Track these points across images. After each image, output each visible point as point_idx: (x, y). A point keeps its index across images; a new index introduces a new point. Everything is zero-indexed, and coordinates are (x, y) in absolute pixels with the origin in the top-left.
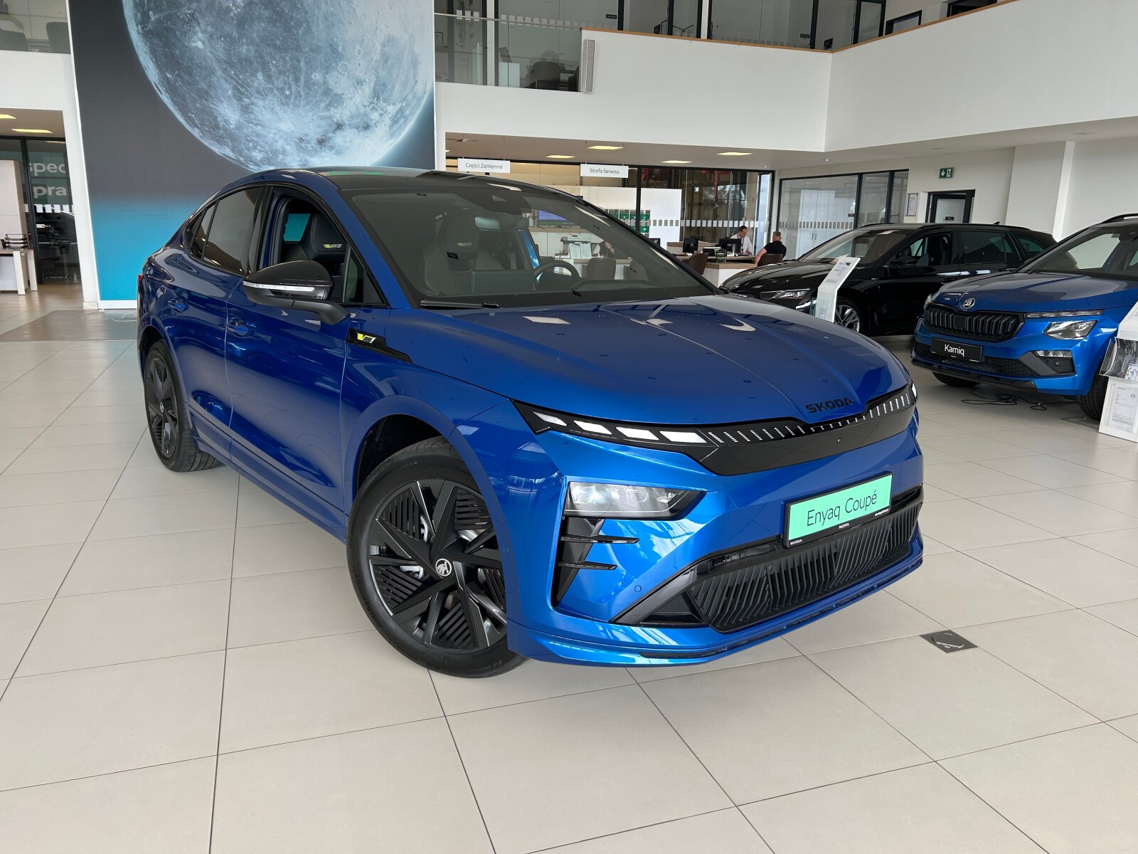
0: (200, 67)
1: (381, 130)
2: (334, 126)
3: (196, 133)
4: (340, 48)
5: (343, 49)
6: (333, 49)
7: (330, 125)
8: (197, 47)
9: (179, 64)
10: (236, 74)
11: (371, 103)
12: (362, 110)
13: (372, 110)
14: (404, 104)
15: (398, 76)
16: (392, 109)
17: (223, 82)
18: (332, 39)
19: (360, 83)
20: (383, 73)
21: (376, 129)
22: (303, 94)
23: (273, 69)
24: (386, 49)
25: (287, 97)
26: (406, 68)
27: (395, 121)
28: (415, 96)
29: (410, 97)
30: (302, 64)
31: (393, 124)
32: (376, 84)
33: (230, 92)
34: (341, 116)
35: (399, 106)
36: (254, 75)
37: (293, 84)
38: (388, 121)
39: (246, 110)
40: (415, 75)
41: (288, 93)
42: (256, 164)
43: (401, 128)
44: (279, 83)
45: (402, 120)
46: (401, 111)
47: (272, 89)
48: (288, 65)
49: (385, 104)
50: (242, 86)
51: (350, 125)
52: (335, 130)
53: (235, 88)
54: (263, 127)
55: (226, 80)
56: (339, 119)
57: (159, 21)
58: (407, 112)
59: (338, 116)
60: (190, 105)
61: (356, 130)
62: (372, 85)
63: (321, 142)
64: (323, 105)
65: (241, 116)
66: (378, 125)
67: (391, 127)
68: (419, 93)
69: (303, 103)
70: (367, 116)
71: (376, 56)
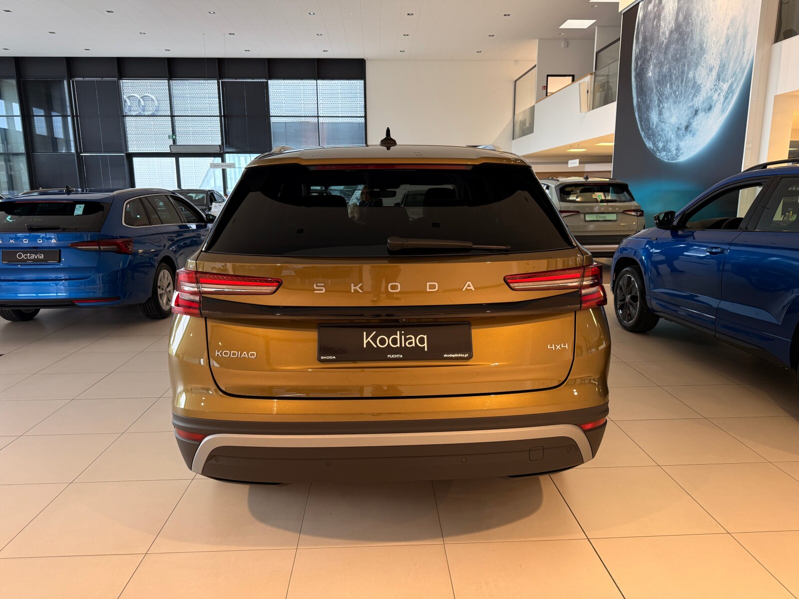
0: (649, 90)
1: (717, 109)
2: (694, 113)
3: (642, 134)
4: (705, 46)
5: (706, 45)
6: (701, 46)
7: (692, 113)
8: (649, 76)
9: (643, 90)
10: (660, 89)
11: (715, 86)
12: (709, 95)
13: (714, 92)
14: (733, 79)
15: (733, 53)
16: (725, 87)
17: (655, 96)
18: (702, 39)
19: (711, 70)
20: (725, 55)
21: (715, 108)
22: (683, 91)
23: (674, 77)
24: (729, 31)
25: (677, 97)
26: (739, 43)
27: (726, 98)
28: (740, 69)
29: (738, 70)
30: (686, 68)
31: (724, 101)
32: (719, 67)
33: (656, 103)
34: (698, 103)
35: (730, 82)
36: (666, 86)
37: (680, 85)
38: (722, 99)
39: (660, 113)
40: (744, 47)
41: (677, 93)
42: (660, 152)
43: (729, 103)
44: (674, 88)
45: (731, 94)
46: (731, 86)
47: (671, 93)
48: (680, 71)
49: (722, 83)
50: (661, 96)
51: (702, 109)
52: (694, 116)
53: (659, 99)
54: (665, 123)
55: (656, 94)
56: (697, 105)
57: (641, 65)
58: (734, 86)
59: (696, 103)
60: (643, 117)
61: (704, 113)
62: (717, 68)
63: (687, 128)
64: (691, 97)
65: (658, 118)
66: (717, 104)
67: (723, 104)
68: (744, 65)
69: (682, 98)
70: (711, 98)
71: (723, 41)
